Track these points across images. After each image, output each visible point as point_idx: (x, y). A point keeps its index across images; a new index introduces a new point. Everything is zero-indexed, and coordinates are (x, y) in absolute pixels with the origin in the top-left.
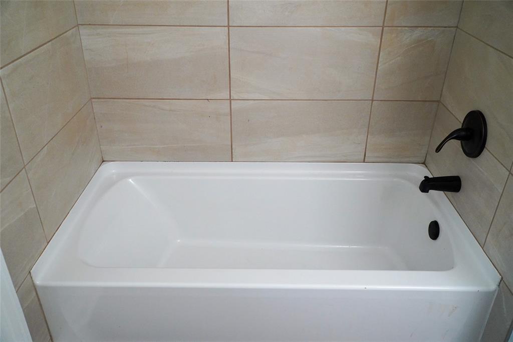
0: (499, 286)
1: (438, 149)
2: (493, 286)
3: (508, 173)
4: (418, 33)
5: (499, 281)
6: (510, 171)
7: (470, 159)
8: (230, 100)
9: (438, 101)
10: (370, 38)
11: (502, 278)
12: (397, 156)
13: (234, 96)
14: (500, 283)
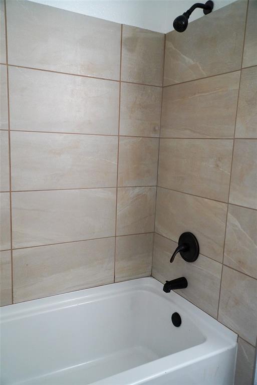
0: (237, 341)
1: (172, 260)
2: (234, 344)
3: (221, 265)
4: (137, 190)
5: (237, 338)
6: (223, 264)
7: (190, 263)
8: (12, 250)
9: (154, 232)
10: (110, 195)
11: (238, 336)
12: (135, 274)
13: (15, 246)
14: (238, 340)
